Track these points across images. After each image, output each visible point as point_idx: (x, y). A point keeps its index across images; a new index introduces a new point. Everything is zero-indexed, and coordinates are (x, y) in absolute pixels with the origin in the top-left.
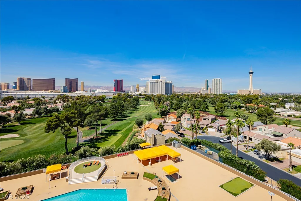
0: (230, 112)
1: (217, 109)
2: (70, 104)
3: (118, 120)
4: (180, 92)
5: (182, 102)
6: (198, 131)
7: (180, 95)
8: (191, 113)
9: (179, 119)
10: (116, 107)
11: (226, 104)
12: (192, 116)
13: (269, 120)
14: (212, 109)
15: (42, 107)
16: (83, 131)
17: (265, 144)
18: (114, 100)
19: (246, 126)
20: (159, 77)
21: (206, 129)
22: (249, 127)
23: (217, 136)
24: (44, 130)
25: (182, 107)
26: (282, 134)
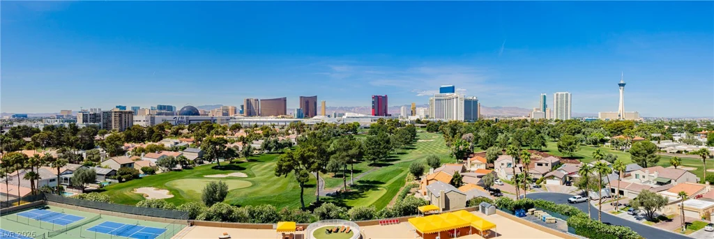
0: (586, 151)
1: (561, 145)
2: (307, 136)
3: (380, 165)
4: (492, 117)
5: (497, 133)
6: (527, 185)
7: (492, 121)
8: (513, 154)
9: (491, 165)
10: (376, 142)
11: (579, 136)
12: (516, 158)
13: (650, 161)
14: (552, 146)
15: (272, 139)
16: (325, 179)
17: (645, 198)
18: (373, 130)
19: (613, 172)
20: (452, 90)
21: (542, 181)
22: (619, 174)
23: (564, 193)
24: (274, 172)
25: (497, 144)
26: (668, 180)
